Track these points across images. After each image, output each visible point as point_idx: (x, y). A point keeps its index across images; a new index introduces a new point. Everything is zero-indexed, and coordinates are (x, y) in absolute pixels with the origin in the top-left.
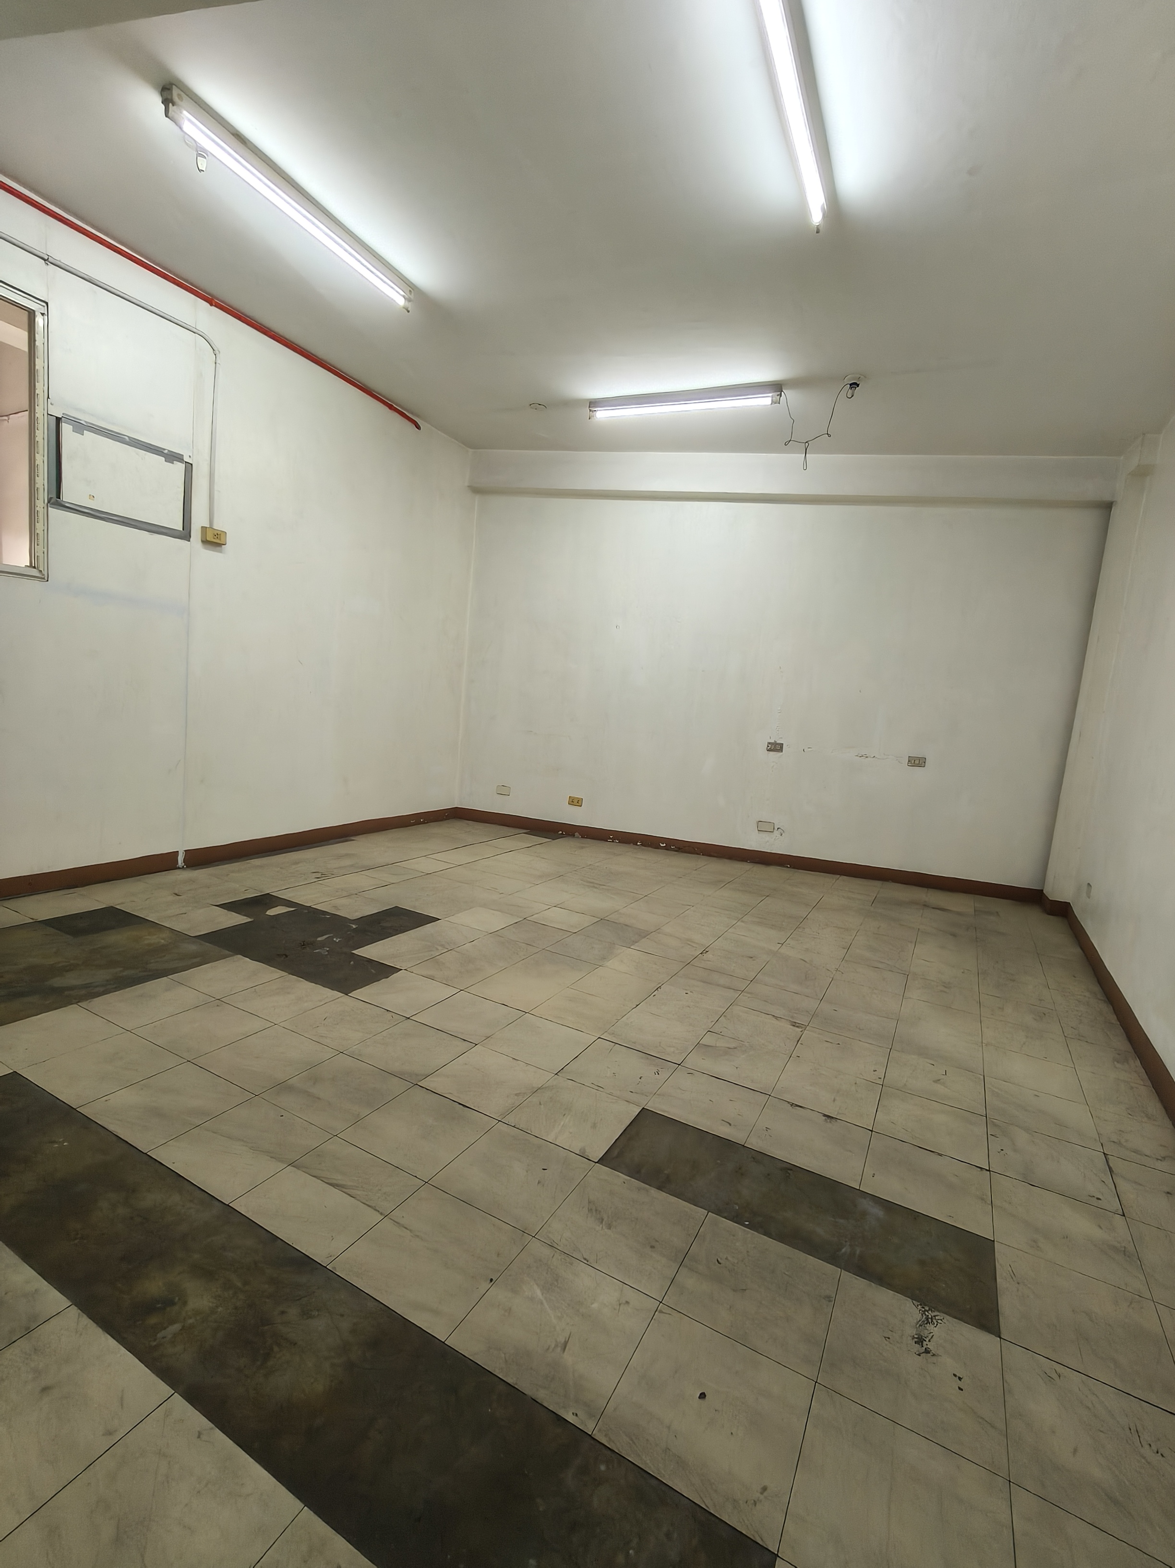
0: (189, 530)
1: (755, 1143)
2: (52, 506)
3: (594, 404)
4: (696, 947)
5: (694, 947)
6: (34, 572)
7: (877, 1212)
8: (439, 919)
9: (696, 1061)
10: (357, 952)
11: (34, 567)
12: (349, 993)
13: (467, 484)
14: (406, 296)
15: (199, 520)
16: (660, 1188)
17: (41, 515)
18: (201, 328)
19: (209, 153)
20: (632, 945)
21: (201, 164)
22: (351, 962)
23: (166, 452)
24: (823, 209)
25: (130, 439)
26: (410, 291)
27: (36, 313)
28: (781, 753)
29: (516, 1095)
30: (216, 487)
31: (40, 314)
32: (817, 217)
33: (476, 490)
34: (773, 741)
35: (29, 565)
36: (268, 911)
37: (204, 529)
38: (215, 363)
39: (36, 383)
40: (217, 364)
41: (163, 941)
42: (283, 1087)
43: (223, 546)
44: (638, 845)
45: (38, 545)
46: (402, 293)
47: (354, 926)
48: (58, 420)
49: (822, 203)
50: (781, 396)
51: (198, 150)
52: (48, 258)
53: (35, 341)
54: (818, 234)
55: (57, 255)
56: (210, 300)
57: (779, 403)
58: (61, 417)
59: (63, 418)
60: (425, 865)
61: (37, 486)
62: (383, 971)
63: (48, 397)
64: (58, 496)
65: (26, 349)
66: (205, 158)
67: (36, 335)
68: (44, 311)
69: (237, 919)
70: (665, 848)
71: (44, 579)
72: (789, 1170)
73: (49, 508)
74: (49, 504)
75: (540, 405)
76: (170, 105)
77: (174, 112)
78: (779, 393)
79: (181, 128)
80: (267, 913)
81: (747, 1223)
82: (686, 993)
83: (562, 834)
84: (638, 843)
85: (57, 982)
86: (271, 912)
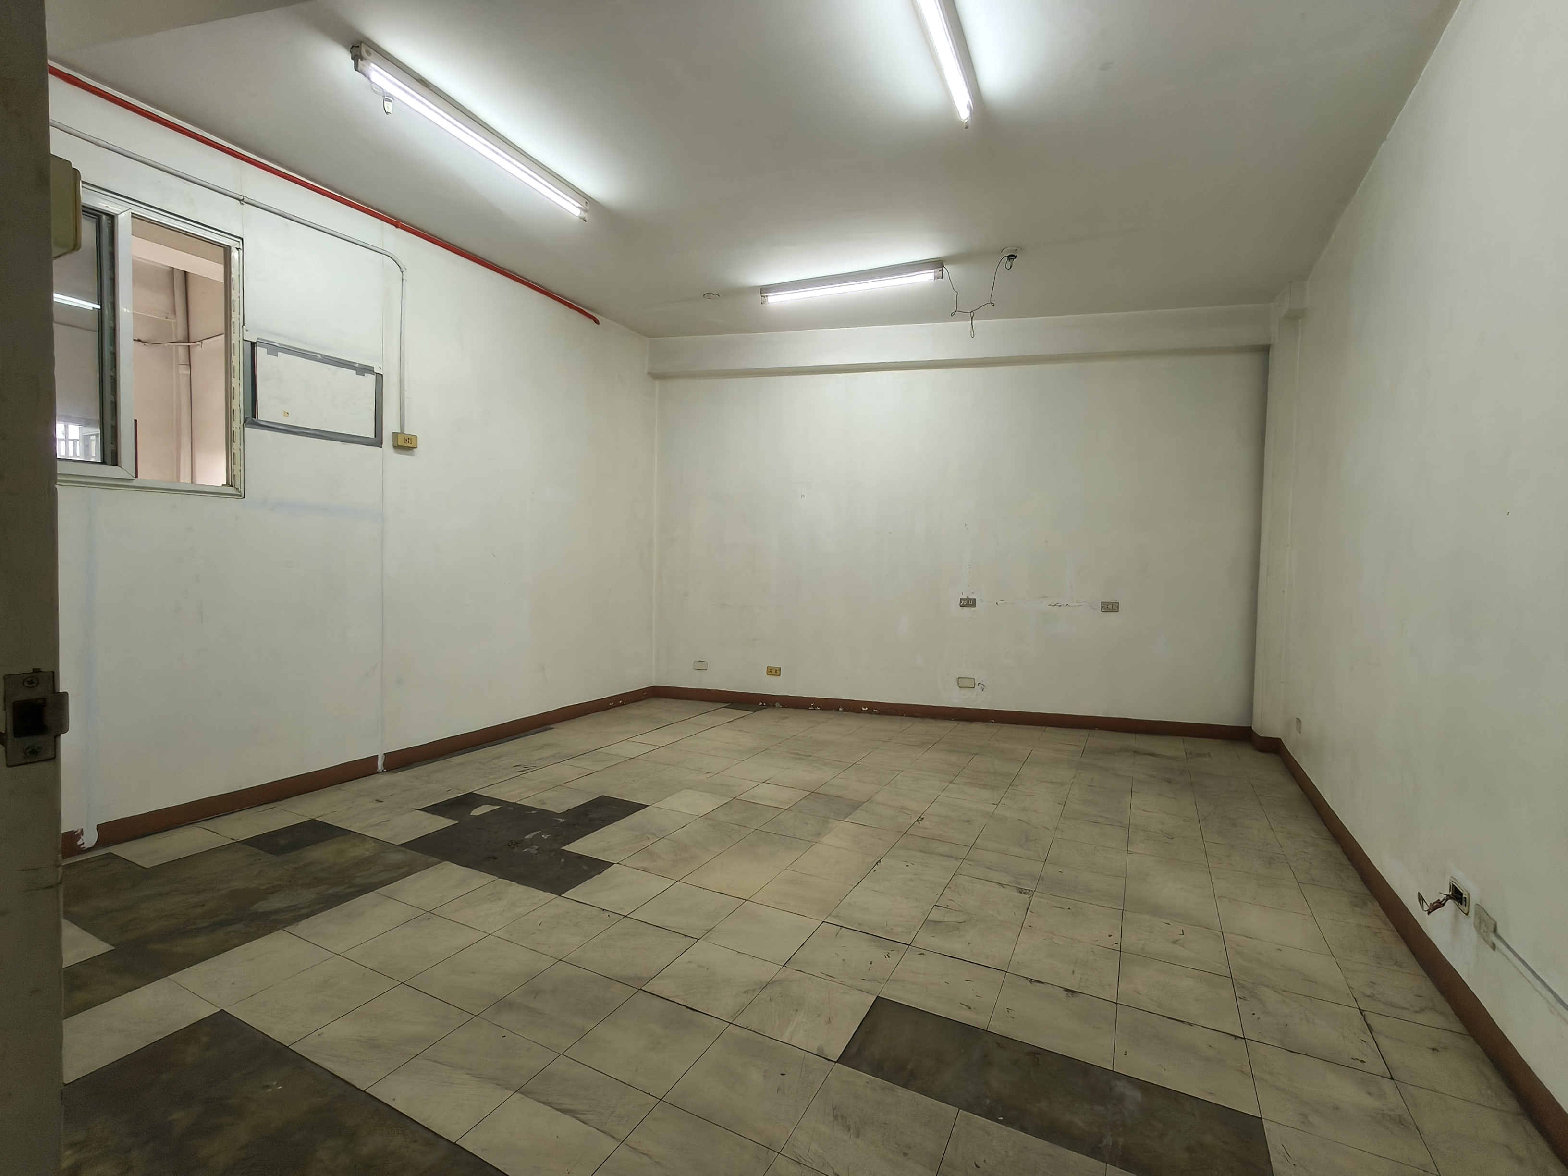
0: (381, 438)
1: (998, 1027)
2: (247, 426)
3: (765, 290)
4: (911, 815)
5: (909, 814)
6: (231, 490)
7: (1135, 1095)
8: (648, 806)
9: (926, 940)
10: (566, 848)
11: (231, 486)
12: (562, 894)
13: (646, 372)
14: (583, 208)
15: (390, 426)
16: (905, 1086)
17: (237, 435)
18: (388, 249)
19: (394, 98)
20: (846, 817)
21: (388, 107)
22: (561, 859)
23: (357, 365)
24: (969, 107)
25: (321, 357)
26: (586, 203)
27: (232, 248)
28: (974, 608)
29: (745, 992)
30: (406, 394)
31: (236, 249)
32: (964, 114)
33: (655, 376)
34: (966, 597)
35: (225, 484)
36: (473, 811)
37: (395, 435)
38: (403, 280)
39: (232, 313)
40: (404, 280)
41: (367, 853)
42: (502, 1004)
43: (415, 449)
44: (841, 711)
45: (234, 464)
46: (578, 205)
47: (562, 820)
48: (253, 344)
49: (967, 103)
50: (943, 271)
51: (385, 95)
52: (243, 199)
53: (230, 273)
54: (967, 129)
55: (250, 195)
56: (397, 223)
57: (942, 278)
58: (255, 341)
59: (258, 343)
60: (629, 749)
61: (233, 408)
62: (595, 866)
63: (244, 325)
64: (254, 414)
65: (222, 280)
66: (391, 102)
67: (232, 269)
68: (240, 246)
69: (443, 823)
70: (868, 712)
71: (241, 496)
72: (1038, 1054)
73: (245, 428)
74: (245, 424)
75: (713, 294)
76: (359, 60)
77: (363, 65)
78: (941, 269)
79: (369, 79)
80: (471, 814)
81: (1002, 1118)
82: (907, 866)
83: (763, 705)
84: (840, 709)
85: (262, 906)
86: (477, 812)
